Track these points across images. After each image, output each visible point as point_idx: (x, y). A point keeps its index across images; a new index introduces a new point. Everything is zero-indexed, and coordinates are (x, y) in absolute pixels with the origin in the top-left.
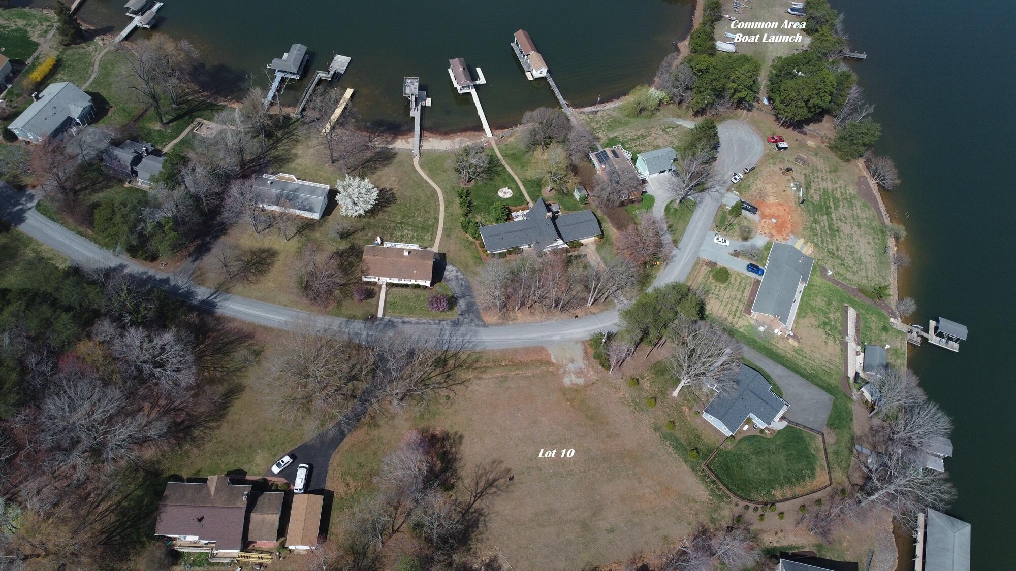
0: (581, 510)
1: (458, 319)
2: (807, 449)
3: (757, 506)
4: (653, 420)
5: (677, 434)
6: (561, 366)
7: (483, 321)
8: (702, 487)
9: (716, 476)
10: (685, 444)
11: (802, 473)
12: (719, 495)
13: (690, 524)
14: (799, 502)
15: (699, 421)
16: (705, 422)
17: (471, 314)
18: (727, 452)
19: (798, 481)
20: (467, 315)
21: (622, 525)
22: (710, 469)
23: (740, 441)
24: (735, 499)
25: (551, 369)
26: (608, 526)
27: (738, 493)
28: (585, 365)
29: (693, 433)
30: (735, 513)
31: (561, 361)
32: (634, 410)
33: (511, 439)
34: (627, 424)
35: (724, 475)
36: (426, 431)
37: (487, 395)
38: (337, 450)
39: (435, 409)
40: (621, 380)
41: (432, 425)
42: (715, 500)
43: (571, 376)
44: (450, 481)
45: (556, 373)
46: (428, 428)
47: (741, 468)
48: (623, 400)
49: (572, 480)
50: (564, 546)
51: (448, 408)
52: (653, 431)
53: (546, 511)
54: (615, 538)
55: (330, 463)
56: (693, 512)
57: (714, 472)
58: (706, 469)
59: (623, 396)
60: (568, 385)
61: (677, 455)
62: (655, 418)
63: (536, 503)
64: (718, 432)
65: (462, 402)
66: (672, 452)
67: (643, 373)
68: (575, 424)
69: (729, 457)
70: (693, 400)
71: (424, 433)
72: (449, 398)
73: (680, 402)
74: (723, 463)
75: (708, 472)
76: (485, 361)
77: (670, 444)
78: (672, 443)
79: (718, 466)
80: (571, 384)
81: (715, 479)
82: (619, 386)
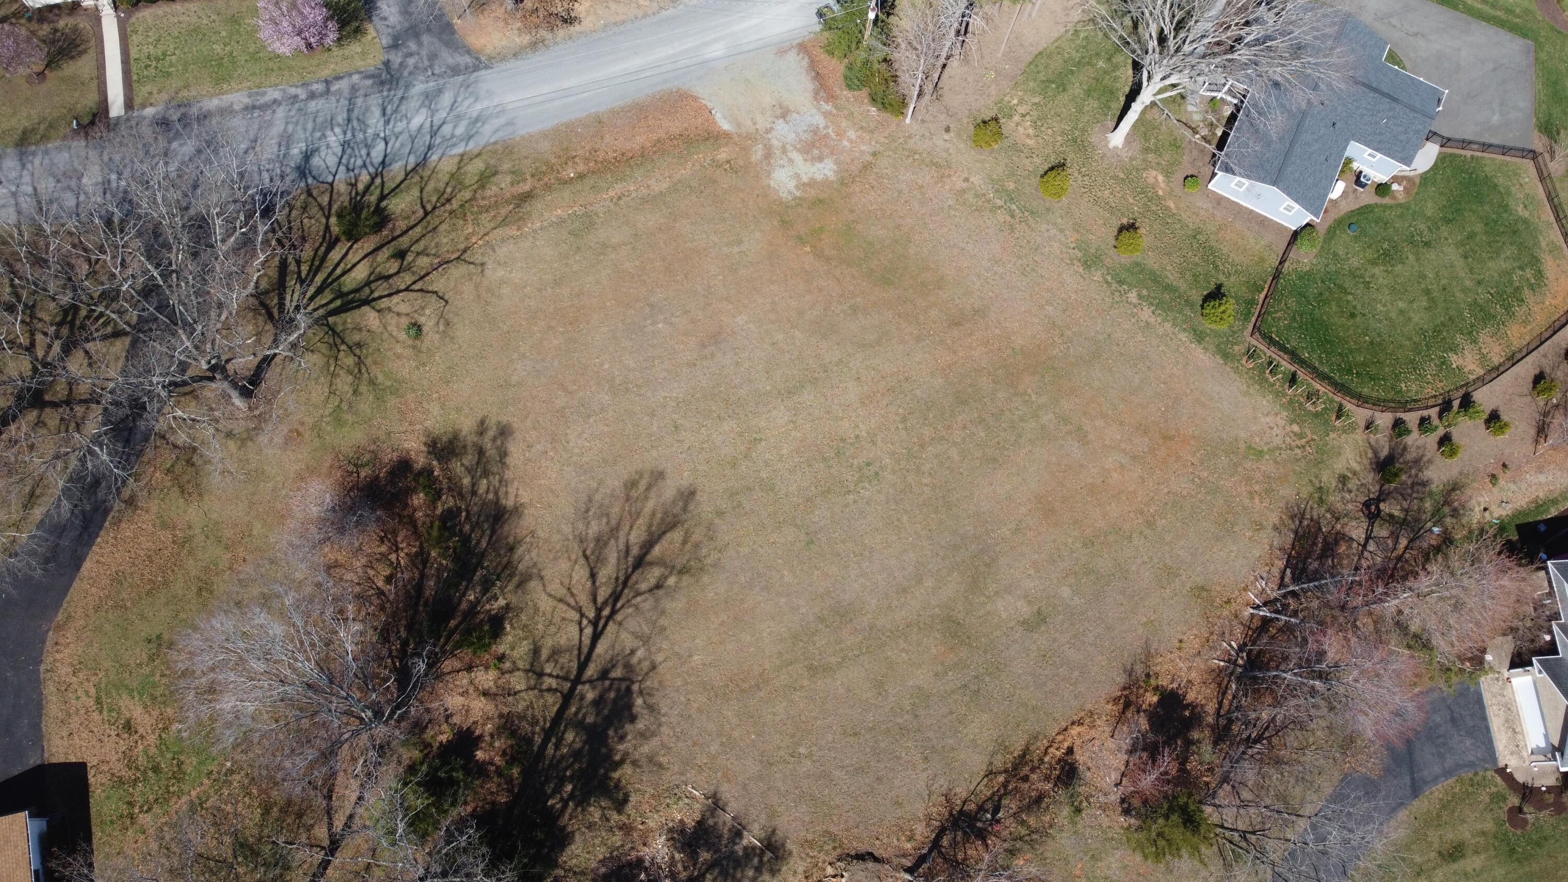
0: (929, 583)
1: (387, 63)
2: (1506, 208)
3: (1425, 413)
4: (1072, 237)
5: (1152, 261)
6: (752, 137)
7: (469, 52)
8: (1265, 402)
9: (1294, 356)
10: (1183, 286)
11: (1511, 282)
12: (1316, 415)
13: (1260, 527)
14: (1526, 369)
15: (1203, 204)
16: (1220, 200)
17: (426, 39)
18: (1301, 278)
19: (1507, 308)
20: (413, 46)
21: (1066, 592)
22: (1271, 342)
23: (1332, 232)
24: (1360, 414)
25: (723, 155)
26: (1026, 611)
27: (1366, 391)
28: (826, 115)
29: (1195, 245)
30: (1375, 453)
31: (749, 123)
32: (1008, 218)
33: (653, 414)
34: (1000, 270)
35: (1313, 350)
36: (368, 457)
37: (540, 290)
38: (60, 617)
39: (381, 378)
40: (946, 137)
41: (382, 434)
42: (1309, 433)
43: (791, 161)
44: (488, 607)
45: (741, 163)
46: (373, 447)
47: (1353, 315)
48: (969, 196)
49: (879, 492)
50: (906, 717)
51: (424, 365)
52: (1081, 270)
53: (821, 619)
54: (1055, 640)
55: (42, 668)
56: (1257, 488)
57: (1282, 348)
58: (1259, 346)
59: (965, 185)
60: (790, 193)
61: (1168, 326)
62: (1077, 228)
63: (784, 600)
64: (1263, 222)
65: (464, 332)
66: (1152, 320)
67: (1007, 98)
68: (843, 311)
69: (1313, 291)
70: (1171, 145)
71: (362, 466)
72: (417, 329)
73: (1135, 159)
74: (1301, 315)
75: (1269, 353)
76: (508, 179)
77: (1140, 297)
78: (1145, 292)
79: (1289, 328)
80: (797, 187)
81: (1293, 369)
82: (945, 155)
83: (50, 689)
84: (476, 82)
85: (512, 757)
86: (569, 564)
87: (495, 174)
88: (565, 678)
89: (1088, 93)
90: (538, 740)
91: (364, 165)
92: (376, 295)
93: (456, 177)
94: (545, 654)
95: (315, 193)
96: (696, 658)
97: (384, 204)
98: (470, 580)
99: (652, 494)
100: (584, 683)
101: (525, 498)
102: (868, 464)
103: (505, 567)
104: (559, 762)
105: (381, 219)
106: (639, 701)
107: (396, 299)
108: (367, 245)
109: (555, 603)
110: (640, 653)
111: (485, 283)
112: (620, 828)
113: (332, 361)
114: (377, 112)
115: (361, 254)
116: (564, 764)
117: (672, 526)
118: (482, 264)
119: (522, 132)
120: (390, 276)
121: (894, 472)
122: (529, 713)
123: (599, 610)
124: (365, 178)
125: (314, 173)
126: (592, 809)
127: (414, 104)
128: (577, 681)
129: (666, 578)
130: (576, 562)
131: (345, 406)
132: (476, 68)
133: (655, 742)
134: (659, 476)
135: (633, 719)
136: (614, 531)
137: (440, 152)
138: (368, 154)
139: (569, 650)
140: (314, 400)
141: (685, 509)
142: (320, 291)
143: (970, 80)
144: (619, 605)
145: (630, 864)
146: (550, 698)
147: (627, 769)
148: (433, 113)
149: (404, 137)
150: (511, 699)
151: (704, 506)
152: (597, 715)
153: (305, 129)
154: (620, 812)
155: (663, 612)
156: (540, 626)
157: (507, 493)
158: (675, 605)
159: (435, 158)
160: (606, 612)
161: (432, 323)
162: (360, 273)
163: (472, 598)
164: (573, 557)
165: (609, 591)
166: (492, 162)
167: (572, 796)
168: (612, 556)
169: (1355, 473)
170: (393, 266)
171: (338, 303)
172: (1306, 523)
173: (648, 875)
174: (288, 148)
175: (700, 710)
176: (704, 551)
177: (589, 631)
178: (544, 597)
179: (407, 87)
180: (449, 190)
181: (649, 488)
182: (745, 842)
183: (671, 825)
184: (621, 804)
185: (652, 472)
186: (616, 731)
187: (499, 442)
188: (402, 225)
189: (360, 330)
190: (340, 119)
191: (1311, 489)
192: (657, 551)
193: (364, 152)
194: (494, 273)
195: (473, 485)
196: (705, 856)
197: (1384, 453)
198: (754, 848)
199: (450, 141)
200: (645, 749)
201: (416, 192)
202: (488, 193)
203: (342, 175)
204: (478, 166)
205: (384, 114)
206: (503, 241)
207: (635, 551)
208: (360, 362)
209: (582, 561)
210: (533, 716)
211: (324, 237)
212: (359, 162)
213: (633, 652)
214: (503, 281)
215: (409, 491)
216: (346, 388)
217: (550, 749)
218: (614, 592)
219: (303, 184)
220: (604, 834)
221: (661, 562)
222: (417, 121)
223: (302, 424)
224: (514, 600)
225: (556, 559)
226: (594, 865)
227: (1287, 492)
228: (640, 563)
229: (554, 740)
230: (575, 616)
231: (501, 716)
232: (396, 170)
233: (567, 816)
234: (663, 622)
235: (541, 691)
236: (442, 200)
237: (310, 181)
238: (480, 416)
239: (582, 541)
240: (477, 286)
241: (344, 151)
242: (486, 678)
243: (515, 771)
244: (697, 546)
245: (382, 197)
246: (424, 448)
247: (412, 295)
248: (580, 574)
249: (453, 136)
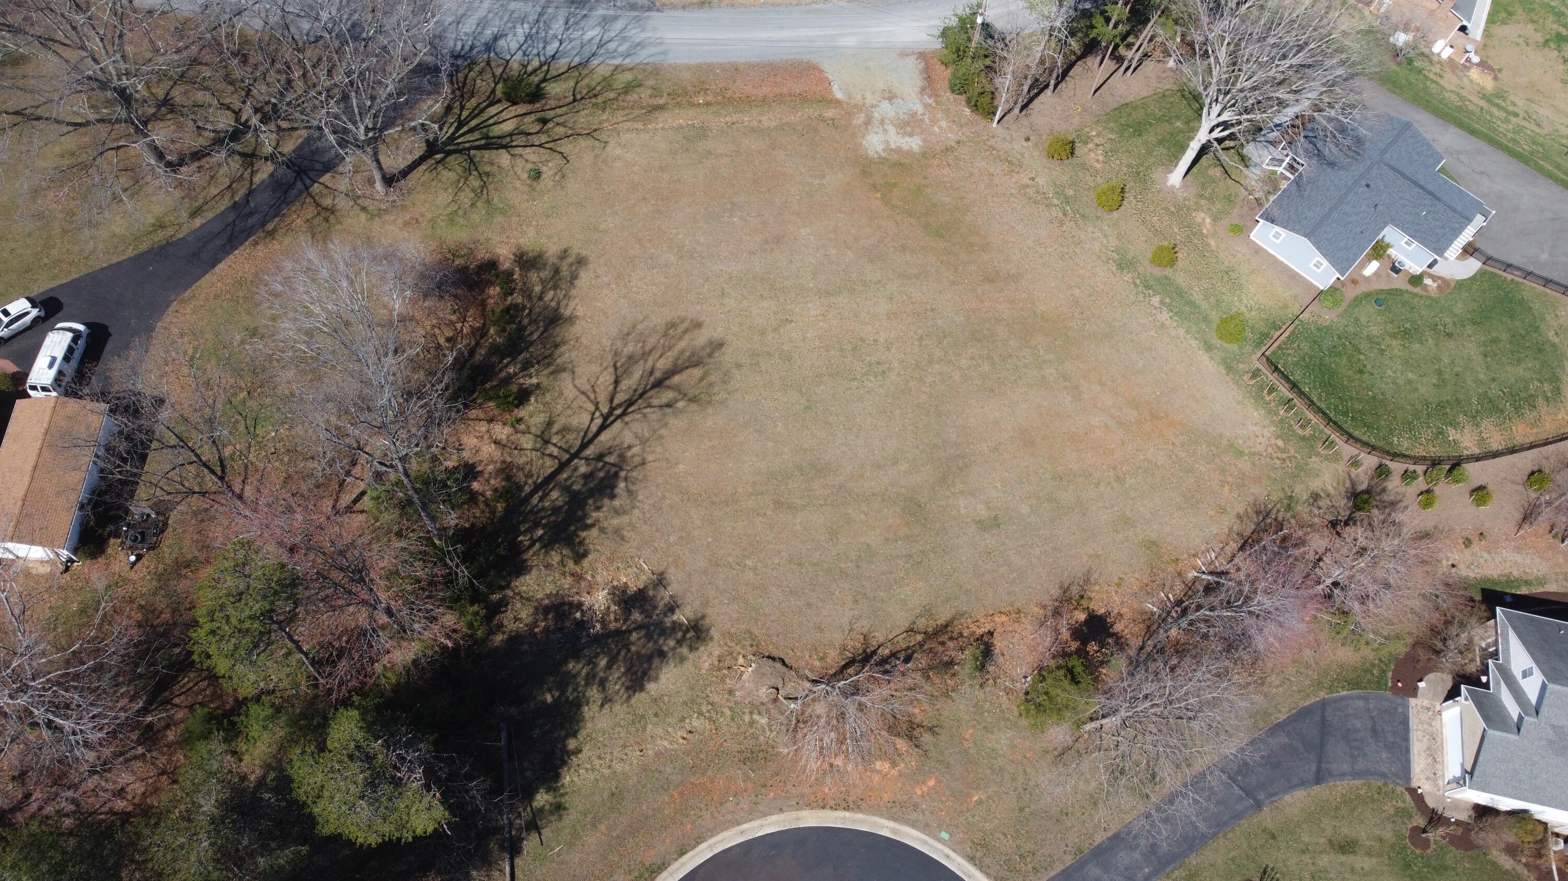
0: (903, 467)
2: (1537, 329)
3: (1412, 468)
4: (1113, 242)
5: (1182, 281)
6: (859, 108)
8: (1256, 415)
9: (1294, 386)
10: (1205, 306)
11: (1526, 389)
12: (1303, 438)
13: (1222, 510)
14: (1525, 461)
15: (1241, 248)
16: (1257, 251)
18: (1319, 329)
19: (1517, 409)
21: (1025, 509)
22: (1275, 369)
23: (1358, 301)
24: (1348, 450)
25: (830, 113)
26: (983, 512)
27: (1357, 433)
28: (926, 106)
29: (1225, 279)
30: (1353, 485)
31: (859, 97)
32: (1060, 215)
33: (707, 279)
34: (1042, 251)
35: (1315, 387)
36: (465, 251)
37: (645, 171)
38: (187, 294)
39: (496, 200)
40: (1025, 144)
41: (482, 239)
42: (1292, 450)
43: (885, 131)
44: (522, 381)
45: (843, 123)
46: (472, 246)
47: (1361, 372)
48: (1031, 192)
49: (881, 386)
50: (849, 564)
51: (534, 200)
52: (1114, 269)
53: (799, 468)
54: (1004, 544)
55: (159, 324)
56: (1230, 479)
57: (1286, 378)
58: (1263, 370)
59: (1029, 182)
60: (877, 153)
61: (1182, 332)
62: (1119, 237)
63: (771, 444)
64: (1294, 277)
65: (573, 185)
66: (1168, 323)
67: (1087, 130)
68: (894, 247)
69: (1328, 343)
70: (1225, 197)
71: (459, 257)
72: (537, 175)
73: (1189, 200)
74: (1311, 358)
75: (1271, 377)
76: (649, 92)
77: (1162, 302)
78: (1168, 300)
79: (1297, 364)
80: (884, 150)
81: (1291, 396)
82: (1019, 157)
84: (647, 18)
85: (501, 494)
86: (599, 369)
87: (640, 86)
88: (567, 451)
89: (1161, 142)
90: (527, 489)
91: (538, 55)
92: (514, 144)
93: (607, 82)
94: (555, 428)
95: (493, 64)
96: (681, 466)
97: (543, 85)
98: (514, 358)
99: (687, 337)
100: (581, 459)
101: (580, 312)
102: (879, 363)
103: (546, 357)
104: (539, 511)
105: (536, 95)
106: (622, 485)
107: (528, 150)
108: (521, 109)
109: (578, 393)
110: (635, 450)
111: (604, 155)
112: (572, 575)
113: (462, 180)
114: (561, 21)
115: (513, 114)
116: (543, 514)
117: (696, 365)
118: (606, 142)
119: (671, 61)
120: (531, 134)
121: (899, 374)
122: (528, 467)
123: (612, 409)
124: (535, 63)
125: (498, 50)
126: (553, 553)
127: (591, 22)
128: (576, 455)
129: (677, 401)
130: (606, 368)
131: (461, 212)
132: (650, 9)
133: (625, 519)
134: (698, 325)
135: (613, 497)
136: (645, 355)
137: (601, 59)
138: (544, 48)
139: (577, 430)
140: (438, 202)
141: (710, 355)
142: (471, 131)
143: (1059, 111)
144: (631, 409)
145: (571, 604)
146: (548, 462)
147: (594, 532)
148: (605, 31)
149: (578, 42)
150: (516, 452)
151: (727, 357)
152: (583, 485)
153: (501, 19)
154: (576, 562)
155: (666, 425)
156: (559, 407)
157: (567, 305)
158: (676, 423)
159: (596, 62)
160: (618, 412)
161: (550, 173)
162: (508, 127)
163: (511, 371)
164: (605, 365)
165: (627, 397)
166: (640, 77)
167: (541, 538)
168: (637, 373)
169: (1328, 495)
170: (536, 128)
171: (483, 142)
172: (1269, 521)
173: (583, 616)
174: (483, 29)
175: (671, 507)
176: (716, 389)
177: (598, 422)
178: (570, 387)
179: (591, 10)
180: (598, 88)
181: (686, 331)
182: (675, 617)
183: (615, 583)
184: (579, 557)
185: (692, 321)
186: (595, 502)
187: (574, 268)
188: (553, 103)
189: (493, 164)
190: (531, 19)
191: (1281, 495)
192: (676, 379)
193: (541, 45)
194: (613, 150)
195: (542, 293)
196: (637, 616)
197: (1363, 487)
198: (681, 625)
199: (613, 54)
200: (616, 522)
201: (572, 83)
202: (629, 98)
203: (518, 56)
204: (628, 76)
205: (566, 23)
206: (628, 130)
207: (658, 374)
208: (484, 186)
209: (611, 370)
210: (530, 471)
211: (489, 97)
212: (535, 51)
213: (630, 447)
214: (618, 157)
215: (491, 283)
216: (466, 200)
217: (535, 500)
218: (629, 399)
219: (485, 56)
220: (557, 575)
221: (677, 389)
222: (590, 34)
223: (422, 215)
224: (545, 382)
225: (590, 362)
226: (540, 596)
227: (1259, 492)
228: (658, 384)
229: (540, 494)
230: (592, 408)
231: (504, 462)
232: (562, 64)
233: (531, 552)
234: (663, 432)
235: (543, 454)
236: (591, 94)
237: (492, 55)
238: (565, 246)
239: (616, 354)
240: (596, 156)
241: (525, 41)
242: (502, 432)
243: (500, 507)
244: (711, 384)
245: (544, 80)
246: (512, 257)
247: (542, 150)
248: (607, 378)
249: (615, 51)
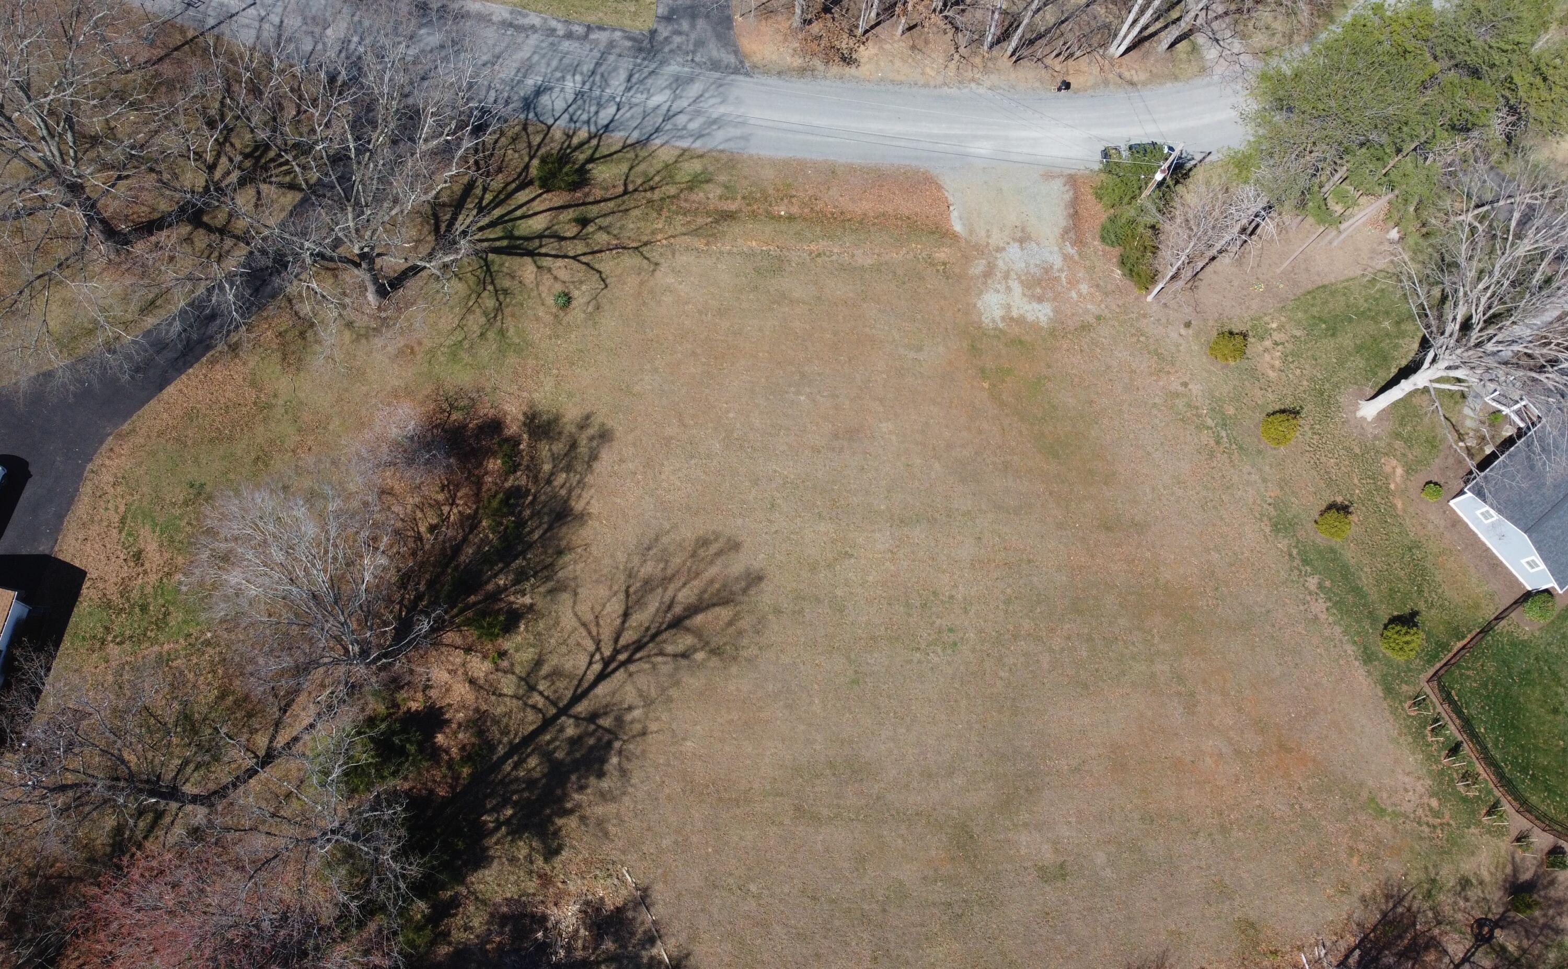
0: (959, 780)
1: (653, 33)
4: (1273, 492)
5: (1350, 555)
6: (980, 250)
7: (736, 52)
8: (1412, 760)
9: (1467, 725)
10: (1373, 595)
12: (1465, 800)
13: (1346, 889)
15: (1435, 517)
16: (1456, 522)
17: (701, 23)
18: (1513, 644)
20: (685, 25)
21: (1100, 858)
22: (1447, 698)
24: (1517, 822)
25: (941, 255)
26: (1048, 856)
27: (1534, 799)
28: (1066, 257)
29: (1407, 558)
30: (1515, 870)
31: (983, 233)
32: (1212, 443)
33: (755, 482)
34: (1180, 492)
35: (1492, 728)
36: (465, 402)
37: (700, 312)
38: (126, 427)
39: (512, 331)
40: (1183, 332)
41: (488, 387)
42: (1447, 817)
43: (1009, 288)
44: (512, 598)
45: (957, 270)
46: (474, 395)
47: (1555, 711)
48: (1180, 403)
49: (949, 663)
50: (874, 906)
51: (558, 337)
52: (1267, 530)
53: (831, 765)
54: (1066, 903)
55: (89, 466)
56: (1361, 846)
57: (1458, 711)
58: (1433, 697)
59: (1181, 389)
60: (994, 321)
61: (1338, 630)
62: (1283, 484)
63: (802, 727)
64: (1495, 566)
65: (609, 322)
66: (1323, 616)
67: (1267, 319)
68: (994, 463)
69: (1521, 664)
70: (1427, 441)
71: (457, 408)
72: (567, 299)
73: (1380, 439)
74: (1495, 685)
75: (1439, 709)
76: (719, 192)
77: (1320, 586)
78: (1328, 584)
79: (1475, 692)
80: (1003, 319)
81: (1460, 738)
82: (1173, 349)
83: (86, 489)
84: (731, 84)
85: (469, 756)
86: (607, 593)
87: (708, 181)
88: (554, 704)
89: (1359, 349)
90: (501, 750)
91: (588, 122)
92: (543, 250)
93: (669, 169)
94: (545, 669)
95: (531, 129)
96: (689, 743)
97: (590, 166)
98: (507, 565)
99: (719, 562)
100: (570, 716)
101: (594, 508)
102: (951, 630)
103: (546, 568)
104: (511, 782)
105: (581, 179)
106: (615, 760)
107: (560, 262)
108: (557, 198)
109: (577, 624)
110: (637, 713)
111: (652, 283)
112: (540, 877)
113: (474, 296)
114: (623, 76)
115: (547, 205)
116: (514, 787)
117: (725, 602)
118: (657, 264)
119: (753, 152)
120: (565, 239)
121: (973, 650)
122: (505, 720)
123: (616, 652)
124: (583, 134)
125: (538, 110)
126: (521, 843)
127: (661, 81)
128: (564, 711)
129: (695, 650)
130: (615, 594)
131: (466, 345)
132: (736, 71)
133: (612, 808)
134: (734, 546)
135: (601, 775)
136: (666, 580)
137: (665, 138)
138: (597, 113)
139: (570, 676)
140: (440, 326)
141: (745, 591)
142: (492, 224)
143: (1236, 283)
144: (638, 656)
145: (533, 916)
146: (531, 716)
147: (572, 822)
148: (676, 97)
149: (638, 110)
150: (493, 698)
151: (765, 597)
152: (568, 754)
153: (548, 65)
154: (546, 860)
155: (677, 683)
156: (553, 641)
157: (580, 496)
158: (693, 681)
159: (658, 142)
160: (622, 657)
161: (583, 300)
162: (537, 224)
163: (502, 582)
164: (615, 588)
165: (635, 638)
166: (711, 169)
167: (508, 822)
168: (653, 605)
169: (1481, 883)
170: (571, 231)
171: (505, 243)
172: (1400, 910)
173: (545, 936)
174: (525, 77)
175: (669, 798)
176: (745, 642)
177: (597, 667)
178: (570, 614)
179: (662, 63)
180: (657, 179)
181: (719, 553)
182: (654, 951)
183: (590, 897)
184: (551, 853)
185: (729, 540)
186: (579, 779)
187: (594, 444)
188: (598, 193)
189: (513, 277)
190: (586, 68)
191: (1422, 876)
192: (699, 619)
193: (593, 109)
194: (664, 277)
195: (552, 474)
196: (609, 945)
197: (1526, 876)
198: (661, 962)
199: (680, 133)
200: (599, 810)
201: (624, 168)
202: (693, 197)
203: (563, 122)
204: (696, 166)
205: (629, 80)
206: (687, 249)
207: (678, 610)
208: (499, 309)
209: (622, 596)
210: (507, 726)
211: (520, 175)
212: (585, 117)
213: (630, 708)
214: (668, 289)
215: (490, 453)
216: (475, 328)
217: (508, 767)
218: (639, 641)
219: (522, 116)
220: (522, 874)
221: (698, 633)
222: (656, 100)
223: (420, 344)
224: (540, 603)
225: (598, 581)
226: (498, 899)
227: (1394, 868)
228: (677, 623)
229: (516, 758)
230: (591, 647)
231: (477, 710)
232: (616, 139)
233: (494, 839)
234: (674, 692)
235: (526, 704)
236: (646, 186)
237: (531, 115)
238: (588, 410)
239: (630, 576)
240: (642, 283)
241: (575, 100)
242: (480, 667)
243: (466, 771)
244: (740, 633)
245: (591, 160)
246: (521, 418)
247: (576, 265)
248: (615, 607)
249: (684, 128)
